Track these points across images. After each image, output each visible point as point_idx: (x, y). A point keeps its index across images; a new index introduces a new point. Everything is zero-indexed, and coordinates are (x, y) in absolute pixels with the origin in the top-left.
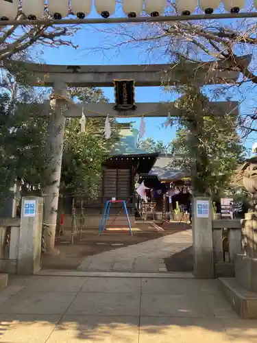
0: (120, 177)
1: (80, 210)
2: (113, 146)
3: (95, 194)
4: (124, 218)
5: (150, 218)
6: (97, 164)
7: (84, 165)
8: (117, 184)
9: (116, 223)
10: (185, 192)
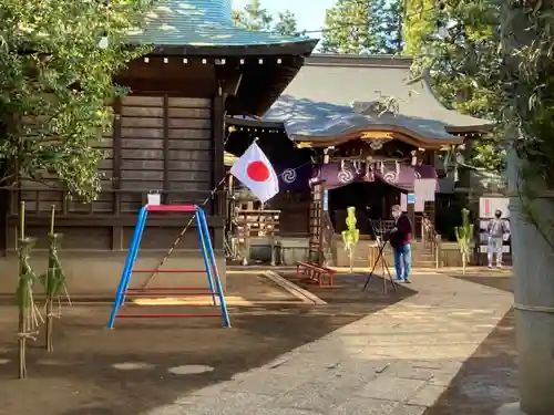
0: (175, 123)
1: (48, 242)
2: (153, 15)
3: (89, 181)
4: (197, 264)
5: (262, 257)
6: (99, 74)
7: (52, 76)
8: (165, 149)
9: (160, 280)
10: (369, 177)
